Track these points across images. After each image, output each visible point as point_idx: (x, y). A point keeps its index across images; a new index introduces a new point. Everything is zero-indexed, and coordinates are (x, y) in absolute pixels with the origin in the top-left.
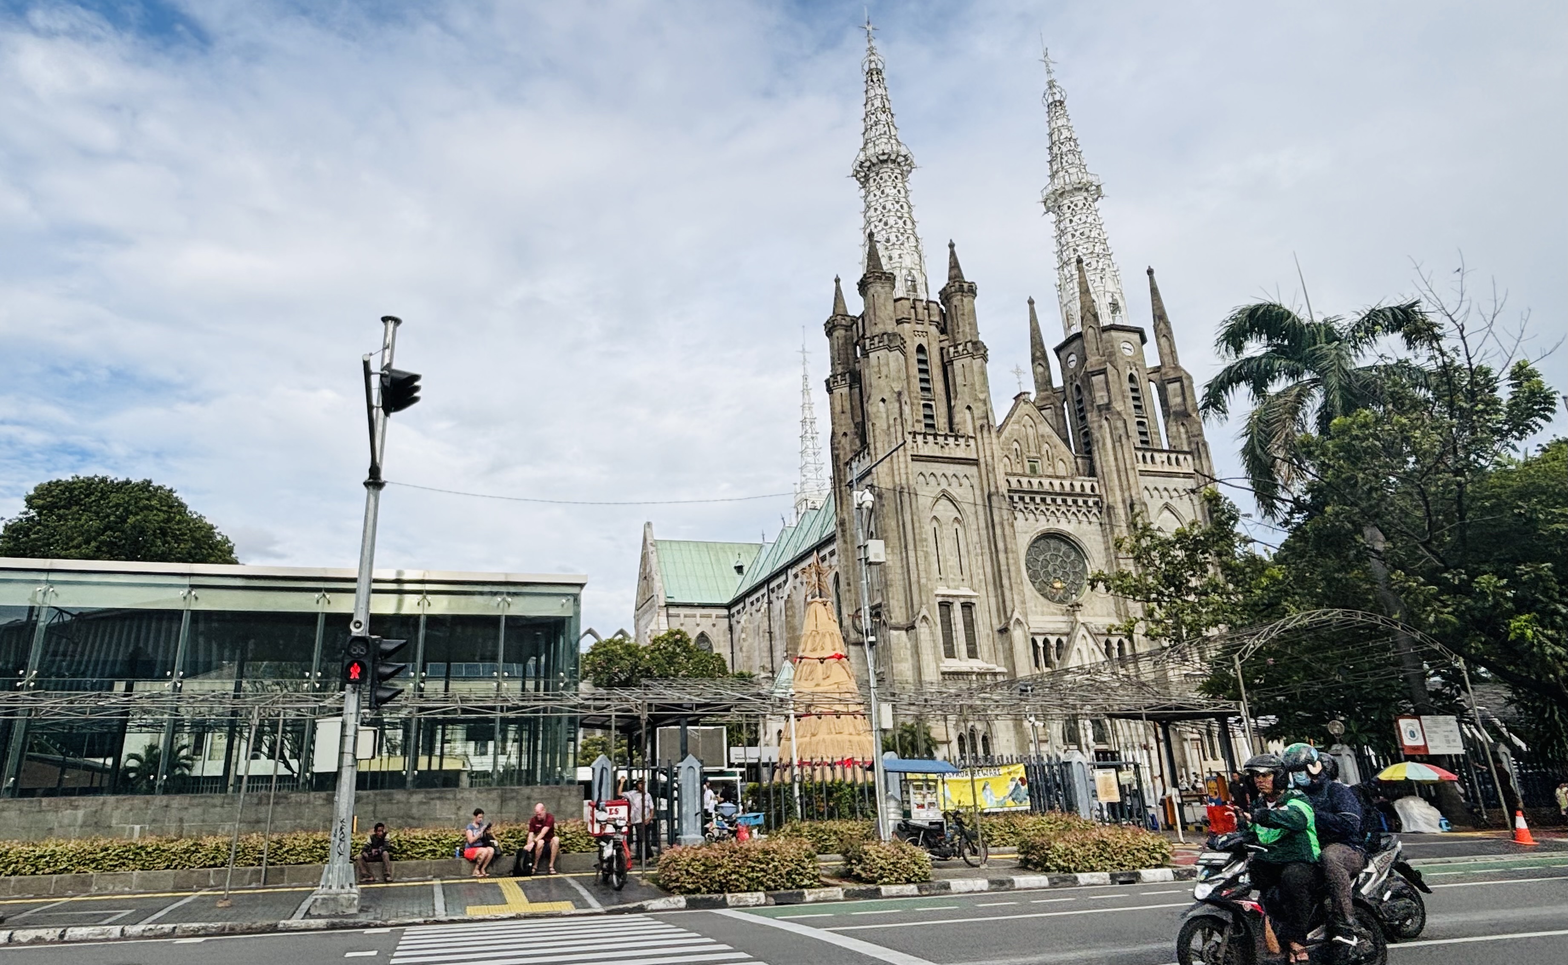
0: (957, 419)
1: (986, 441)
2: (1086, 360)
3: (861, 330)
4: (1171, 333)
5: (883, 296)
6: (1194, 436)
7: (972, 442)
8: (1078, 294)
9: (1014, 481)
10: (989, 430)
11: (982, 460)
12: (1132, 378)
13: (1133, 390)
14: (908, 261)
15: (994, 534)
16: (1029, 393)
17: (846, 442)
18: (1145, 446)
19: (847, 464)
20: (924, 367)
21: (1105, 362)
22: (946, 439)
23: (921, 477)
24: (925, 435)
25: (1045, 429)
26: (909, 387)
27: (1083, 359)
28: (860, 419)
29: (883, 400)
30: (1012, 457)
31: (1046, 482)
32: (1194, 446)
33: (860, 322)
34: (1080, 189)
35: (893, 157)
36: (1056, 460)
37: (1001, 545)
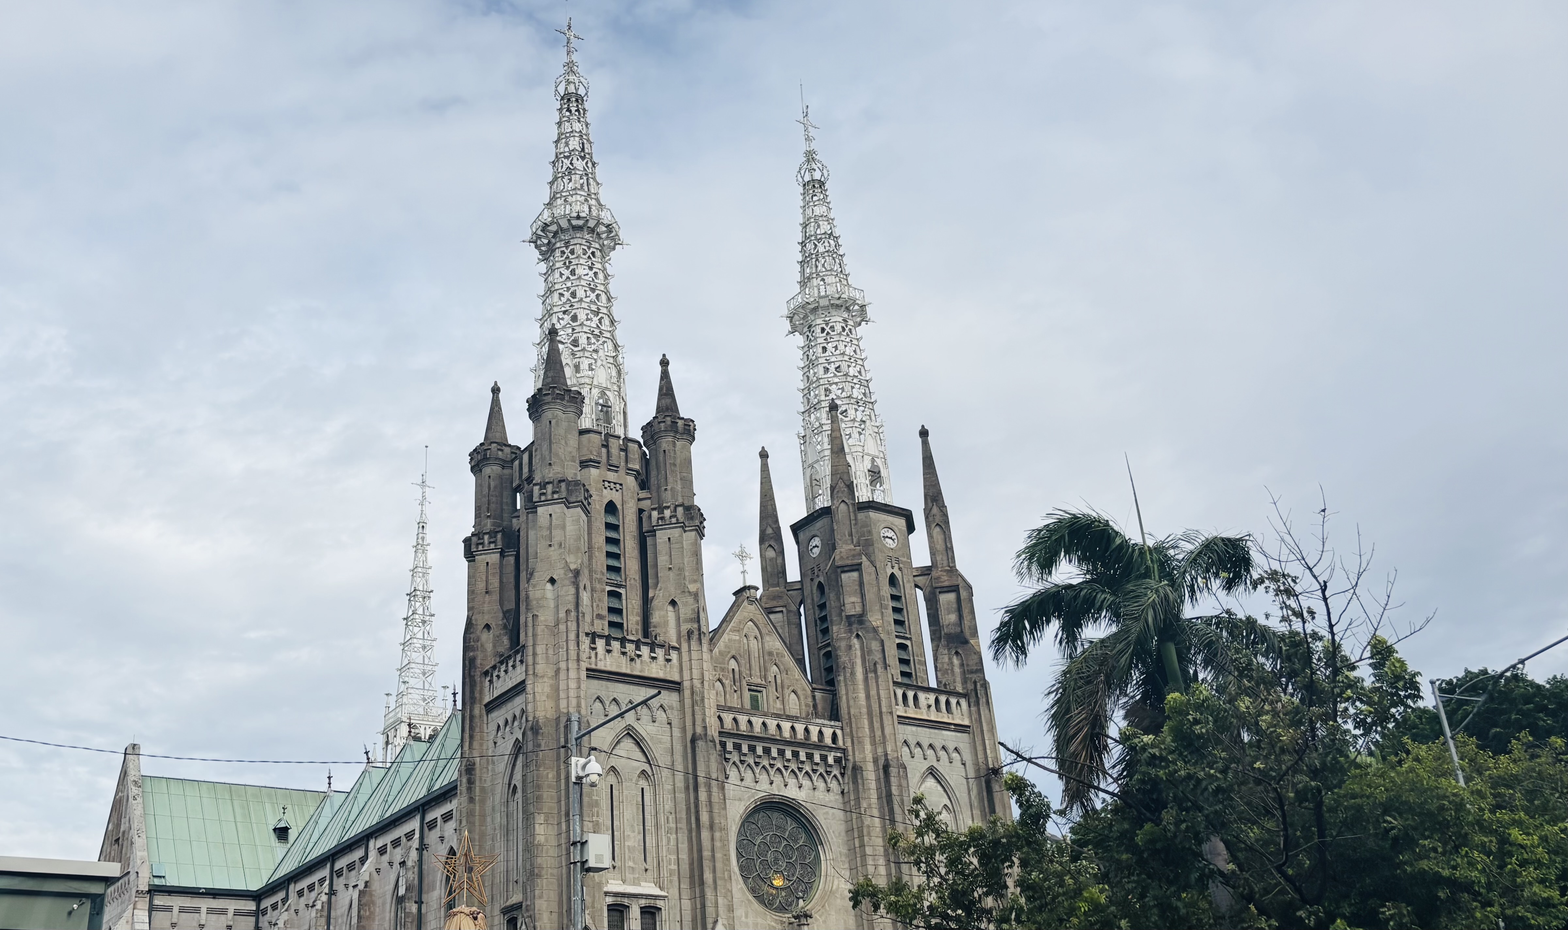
0: (655, 618)
1: (695, 655)
2: (834, 548)
3: (526, 470)
4: (947, 522)
5: (564, 424)
6: (972, 672)
7: (674, 655)
8: (828, 453)
9: (728, 718)
10: (700, 640)
11: (686, 684)
12: (893, 580)
13: (895, 598)
14: (602, 376)
15: (697, 798)
16: (757, 589)
17: (487, 639)
18: (906, 681)
19: (486, 673)
20: (613, 535)
21: (860, 555)
22: (638, 648)
23: (598, 704)
24: (608, 639)
25: (775, 644)
26: (590, 564)
27: (830, 546)
28: (512, 606)
29: (552, 581)
30: (727, 682)
31: (772, 723)
32: (970, 686)
33: (526, 457)
34: (838, 307)
35: (592, 224)
36: (787, 692)
37: (704, 817)
